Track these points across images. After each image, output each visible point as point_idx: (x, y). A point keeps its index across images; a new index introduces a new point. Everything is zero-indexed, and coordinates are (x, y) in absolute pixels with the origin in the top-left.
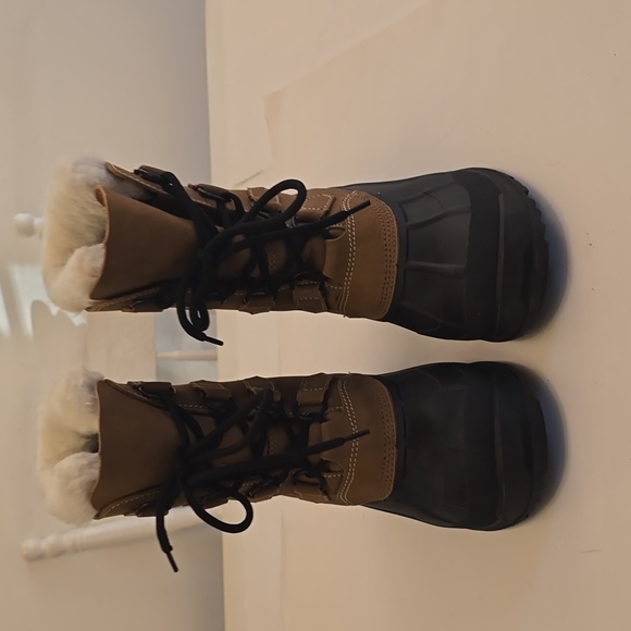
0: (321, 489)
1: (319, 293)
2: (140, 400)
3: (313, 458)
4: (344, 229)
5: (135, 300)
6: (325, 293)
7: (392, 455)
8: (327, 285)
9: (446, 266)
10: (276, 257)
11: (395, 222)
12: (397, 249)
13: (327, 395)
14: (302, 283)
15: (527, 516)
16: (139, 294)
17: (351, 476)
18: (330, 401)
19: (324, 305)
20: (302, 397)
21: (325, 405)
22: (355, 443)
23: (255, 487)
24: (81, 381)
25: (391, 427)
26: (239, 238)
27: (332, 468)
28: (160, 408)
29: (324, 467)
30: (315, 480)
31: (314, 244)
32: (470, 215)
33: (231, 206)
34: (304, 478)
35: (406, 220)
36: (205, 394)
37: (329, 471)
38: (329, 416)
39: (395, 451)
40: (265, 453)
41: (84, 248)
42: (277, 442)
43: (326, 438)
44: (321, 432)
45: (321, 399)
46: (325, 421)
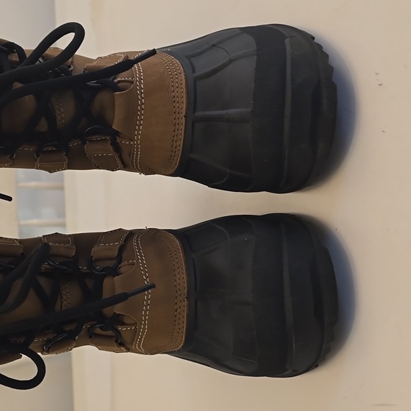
0: (116, 341)
1: (111, 148)
3: (108, 311)
4: (132, 82)
6: (117, 149)
7: (183, 307)
8: (118, 140)
9: (232, 111)
10: (65, 110)
11: (183, 75)
12: (184, 100)
13: (121, 249)
14: (94, 138)
15: (317, 366)
17: (144, 329)
19: (119, 163)
20: (97, 251)
21: (119, 258)
22: (147, 295)
23: (49, 341)
25: (182, 278)
26: (17, 85)
27: (126, 321)
29: (118, 320)
30: (110, 333)
31: (103, 97)
32: (255, 58)
33: (15, 57)
34: (98, 331)
35: (194, 71)
37: (123, 324)
38: (122, 270)
39: (185, 303)
40: (57, 308)
42: (70, 296)
43: (119, 291)
44: (113, 285)
46: (118, 275)
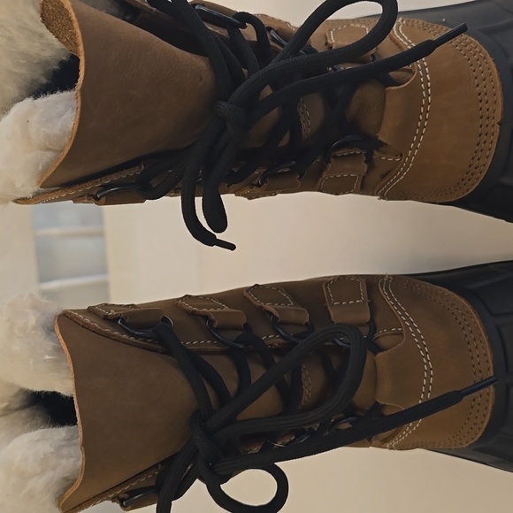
1: (364, 167)
2: (125, 342)
4: (411, 71)
5: (106, 187)
8: (377, 155)
11: (490, 59)
16: (115, 177)
18: (378, 320)
20: (338, 315)
24: (32, 320)
28: (155, 351)
35: (506, 55)
36: (211, 322)
38: (383, 343)
41: (29, 101)
45: (367, 317)
46: (381, 350)
